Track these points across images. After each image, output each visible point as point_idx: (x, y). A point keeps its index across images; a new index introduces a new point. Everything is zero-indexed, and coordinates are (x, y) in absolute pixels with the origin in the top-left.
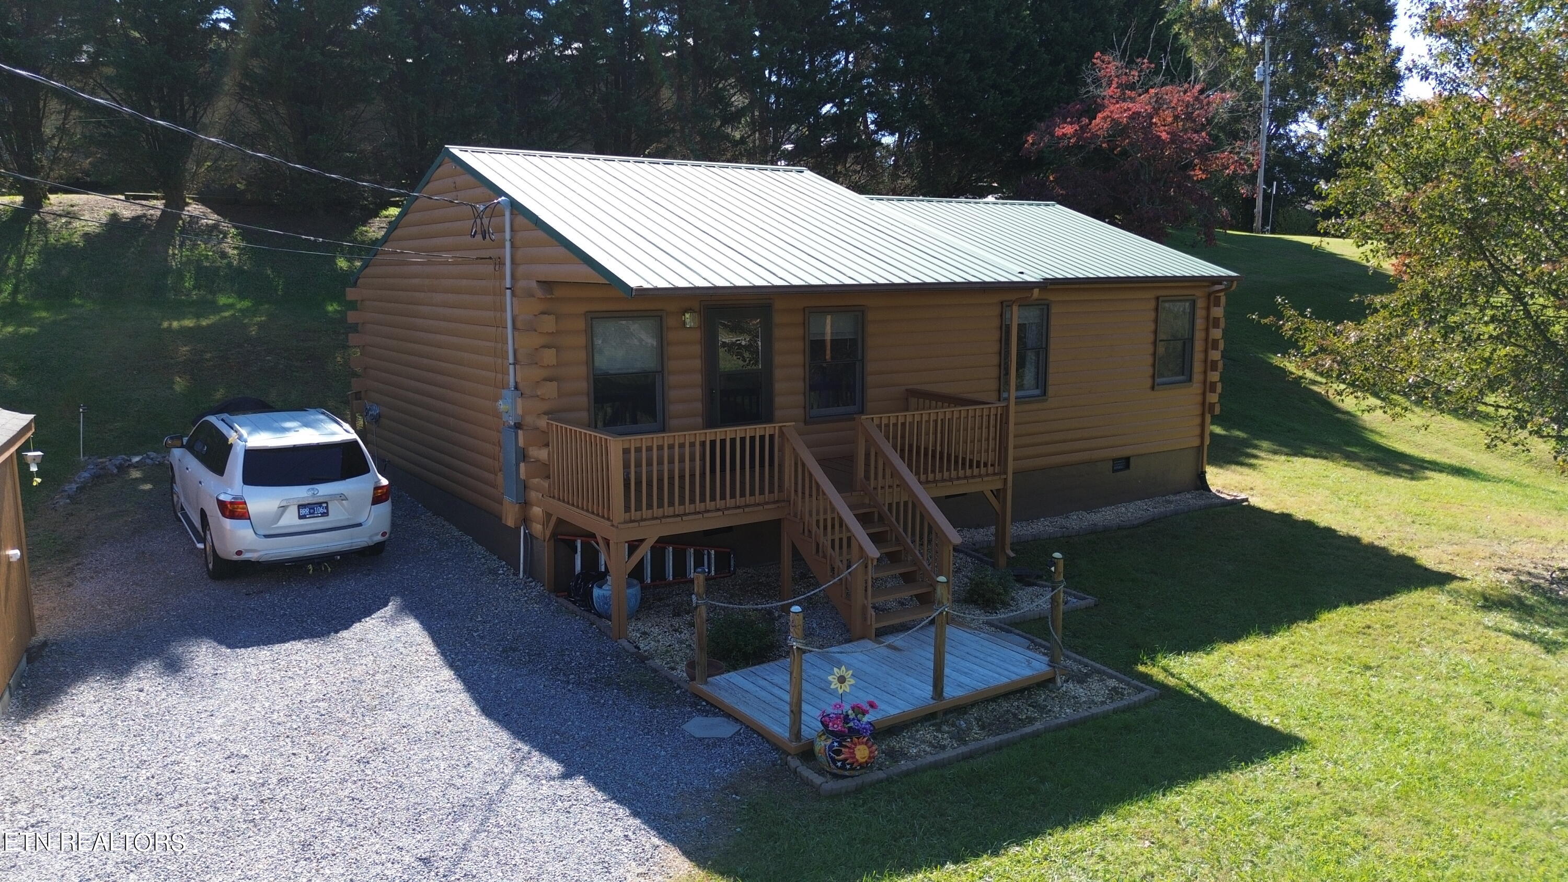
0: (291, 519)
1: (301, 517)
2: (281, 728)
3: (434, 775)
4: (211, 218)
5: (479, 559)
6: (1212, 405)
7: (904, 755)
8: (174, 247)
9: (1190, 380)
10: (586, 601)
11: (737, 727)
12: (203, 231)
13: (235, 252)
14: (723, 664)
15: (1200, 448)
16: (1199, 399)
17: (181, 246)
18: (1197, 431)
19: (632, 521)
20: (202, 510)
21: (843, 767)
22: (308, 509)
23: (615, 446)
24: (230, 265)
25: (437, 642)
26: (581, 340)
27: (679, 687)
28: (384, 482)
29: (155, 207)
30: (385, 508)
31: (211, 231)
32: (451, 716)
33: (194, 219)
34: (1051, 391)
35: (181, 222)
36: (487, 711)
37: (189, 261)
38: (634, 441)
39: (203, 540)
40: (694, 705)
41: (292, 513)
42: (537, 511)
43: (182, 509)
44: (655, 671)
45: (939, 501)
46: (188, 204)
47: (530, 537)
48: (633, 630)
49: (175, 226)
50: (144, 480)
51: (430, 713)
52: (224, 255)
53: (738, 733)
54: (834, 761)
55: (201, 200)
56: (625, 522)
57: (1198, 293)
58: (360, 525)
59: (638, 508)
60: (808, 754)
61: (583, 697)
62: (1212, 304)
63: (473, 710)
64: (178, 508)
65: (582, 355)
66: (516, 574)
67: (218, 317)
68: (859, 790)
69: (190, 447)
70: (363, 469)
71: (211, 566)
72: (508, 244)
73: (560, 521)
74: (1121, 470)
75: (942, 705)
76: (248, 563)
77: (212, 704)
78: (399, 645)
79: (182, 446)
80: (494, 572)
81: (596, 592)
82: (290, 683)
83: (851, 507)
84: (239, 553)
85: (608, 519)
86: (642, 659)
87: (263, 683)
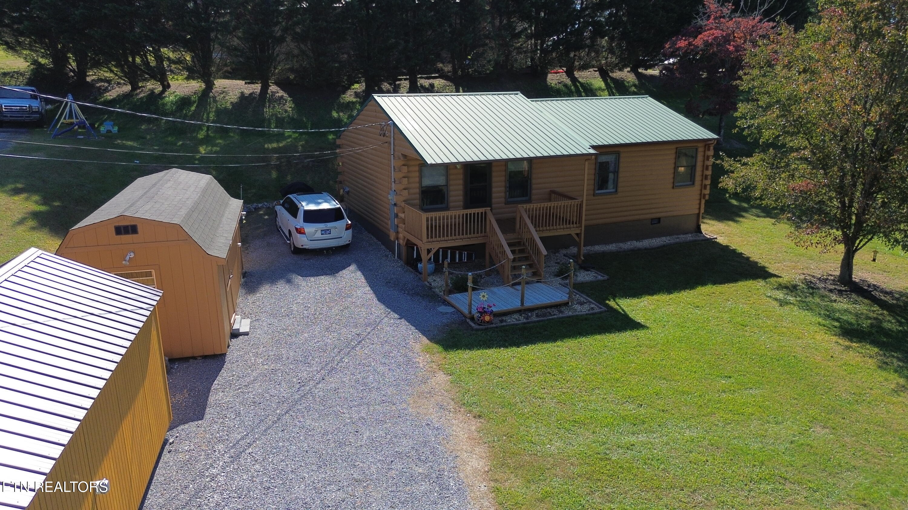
0: (318, 235)
1: (322, 234)
2: (319, 301)
3: (362, 315)
4: (281, 93)
5: (383, 251)
6: (705, 195)
7: (505, 321)
8: (266, 107)
9: (693, 184)
10: (416, 268)
11: (454, 310)
12: (277, 100)
13: (290, 109)
14: (456, 291)
15: (698, 214)
16: (699, 192)
17: (269, 107)
18: (698, 206)
19: (429, 242)
20: (289, 230)
21: (481, 322)
22: (324, 232)
23: (425, 216)
24: (289, 116)
25: (366, 279)
26: (417, 174)
27: (440, 297)
28: (350, 222)
29: (257, 88)
30: (350, 231)
31: (280, 100)
32: (368, 301)
33: (273, 93)
34: (620, 189)
35: (268, 95)
36: (379, 300)
37: (272, 115)
38: (430, 215)
39: (290, 240)
40: (443, 303)
41: (319, 232)
42: (401, 236)
43: (280, 227)
44: (434, 292)
45: (542, 239)
46: (270, 86)
47: (399, 245)
48: (430, 279)
49: (266, 97)
50: (265, 215)
51: (361, 299)
52: (286, 111)
53: (454, 311)
54: (479, 320)
55: (277, 84)
56: (427, 242)
57: (699, 145)
58: (341, 237)
59: (432, 237)
60: (472, 319)
61: (409, 298)
62: (706, 149)
63: (375, 299)
64: (278, 227)
65: (417, 179)
66: (395, 257)
67: (285, 142)
68: (486, 329)
69: (283, 205)
70: (342, 218)
71: (292, 249)
72: (392, 138)
73: (408, 240)
74: (655, 224)
75: (523, 308)
76: (305, 249)
77: (299, 293)
78: (353, 279)
79: (280, 205)
80: (387, 256)
81: (419, 265)
82: (320, 288)
83: (506, 240)
84: (302, 246)
85: (422, 241)
86: (431, 288)
87: (312, 288)
